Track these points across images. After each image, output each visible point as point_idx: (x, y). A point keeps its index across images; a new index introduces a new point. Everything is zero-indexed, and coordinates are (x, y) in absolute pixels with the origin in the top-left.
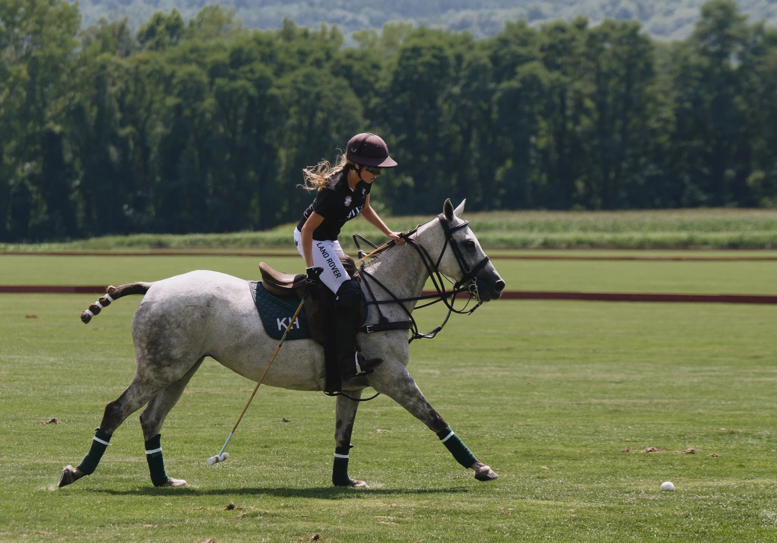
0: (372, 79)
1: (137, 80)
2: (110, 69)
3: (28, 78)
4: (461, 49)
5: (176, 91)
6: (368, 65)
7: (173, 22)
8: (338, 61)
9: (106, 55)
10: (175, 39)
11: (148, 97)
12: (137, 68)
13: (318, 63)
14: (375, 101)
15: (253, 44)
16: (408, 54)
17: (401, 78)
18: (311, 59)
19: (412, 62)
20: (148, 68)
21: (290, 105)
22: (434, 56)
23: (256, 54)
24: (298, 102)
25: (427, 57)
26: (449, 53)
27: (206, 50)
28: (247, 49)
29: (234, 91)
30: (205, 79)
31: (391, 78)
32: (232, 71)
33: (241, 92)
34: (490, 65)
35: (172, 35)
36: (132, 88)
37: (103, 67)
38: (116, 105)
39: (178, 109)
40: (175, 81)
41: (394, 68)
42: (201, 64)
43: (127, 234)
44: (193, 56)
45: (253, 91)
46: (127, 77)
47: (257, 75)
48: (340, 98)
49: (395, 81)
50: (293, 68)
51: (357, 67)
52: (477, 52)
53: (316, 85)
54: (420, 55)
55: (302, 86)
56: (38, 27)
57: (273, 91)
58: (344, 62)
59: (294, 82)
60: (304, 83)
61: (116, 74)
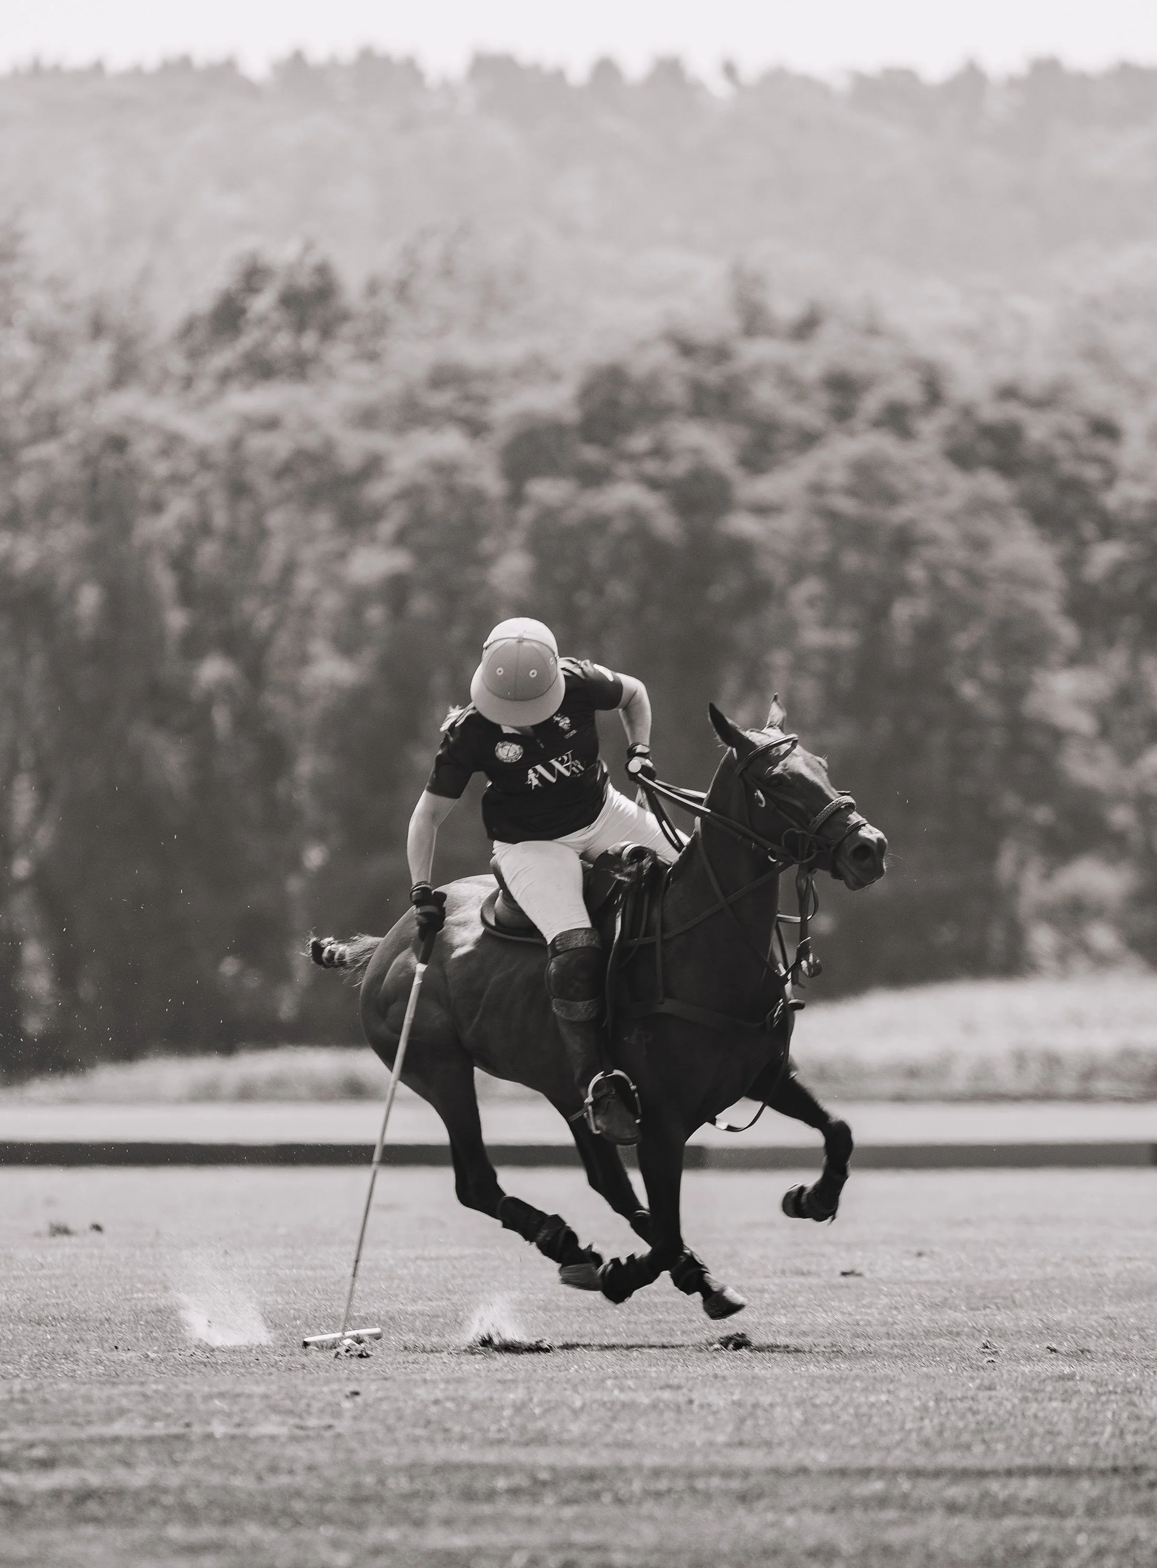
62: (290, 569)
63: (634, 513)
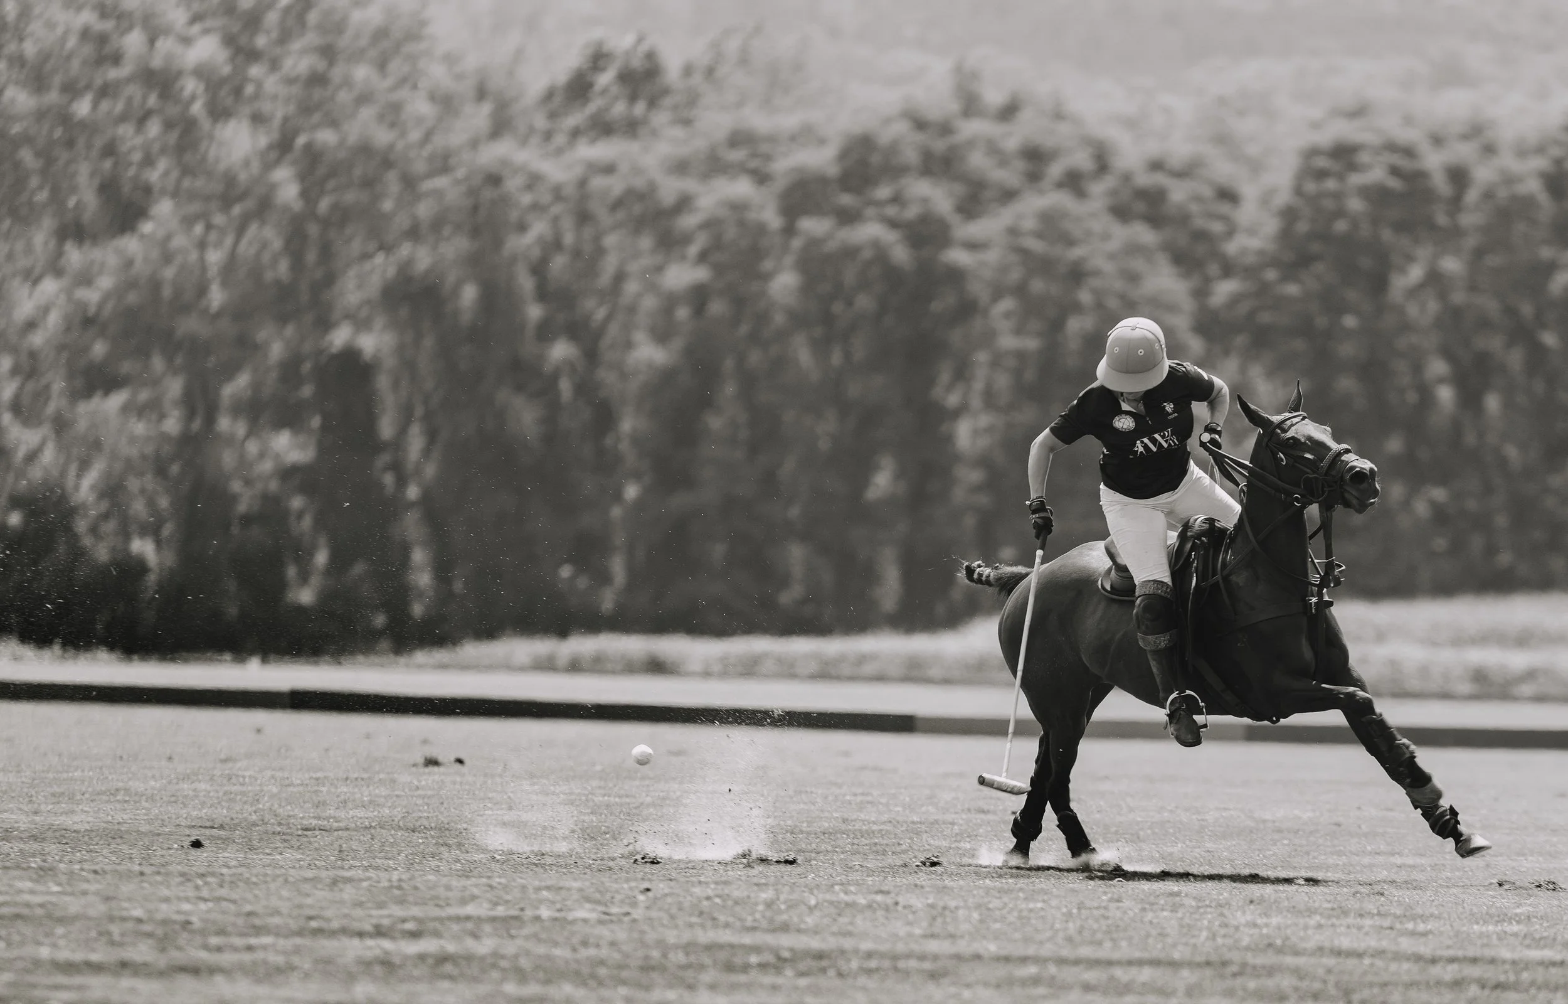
0: (1217, 227)
1: (583, 217)
2: (513, 184)
3: (298, 206)
4: (1463, 152)
5: (693, 250)
6: (1207, 192)
7: (637, 63)
8: (1127, 178)
9: (502, 150)
10: (639, 108)
11: (610, 265)
12: (582, 183)
13: (1074, 182)
14: (1224, 290)
15: (901, 128)
16: (1322, 162)
17: (1302, 227)
18: (1055, 170)
19: (1331, 184)
20: (616, 185)
21: (998, 293)
22: (1395, 171)
23: (911, 156)
24: (1020, 290)
25: (1376, 174)
26: (1434, 161)
27: (772, 139)
28: (885, 136)
29: (850, 252)
30: (772, 218)
31: (1271, 226)
32: (846, 200)
33: (867, 254)
34: (1543, 198)
35: (633, 98)
36: (569, 239)
37: (494, 180)
38: (526, 283)
39: (699, 296)
40: (688, 221)
41: (1284, 197)
42: (761, 178)
43: (563, 632)
44: (737, 155)
45: (901, 254)
46: (556, 209)
47: (911, 213)
48: (1133, 278)
49: (1286, 235)
50: (1008, 195)
51: (1178, 193)
52: (1508, 161)
53: (1070, 241)
54: (1353, 167)
55: (1036, 245)
56: (321, 65)
57: (958, 256)
58: (1145, 180)
59: (1013, 232)
60: (1039, 235)
61: (526, 199)
62: (620, 278)
63: (876, 244)
